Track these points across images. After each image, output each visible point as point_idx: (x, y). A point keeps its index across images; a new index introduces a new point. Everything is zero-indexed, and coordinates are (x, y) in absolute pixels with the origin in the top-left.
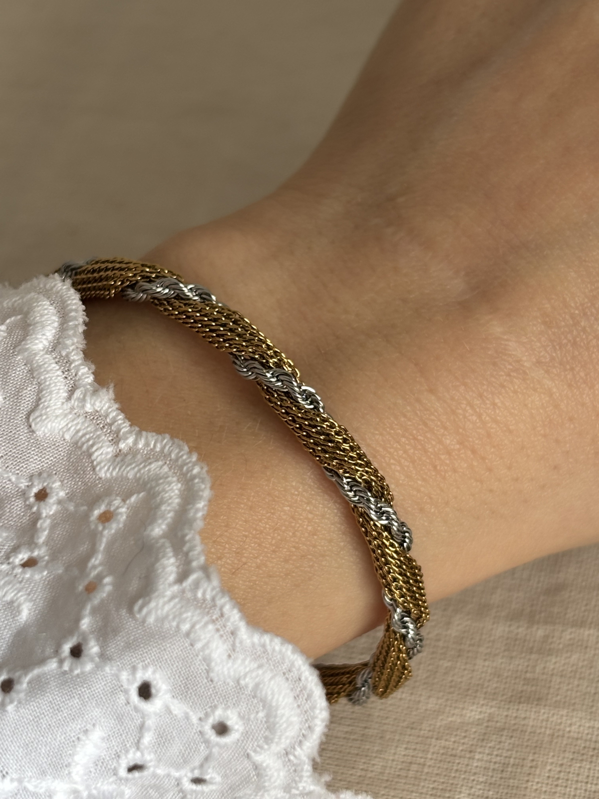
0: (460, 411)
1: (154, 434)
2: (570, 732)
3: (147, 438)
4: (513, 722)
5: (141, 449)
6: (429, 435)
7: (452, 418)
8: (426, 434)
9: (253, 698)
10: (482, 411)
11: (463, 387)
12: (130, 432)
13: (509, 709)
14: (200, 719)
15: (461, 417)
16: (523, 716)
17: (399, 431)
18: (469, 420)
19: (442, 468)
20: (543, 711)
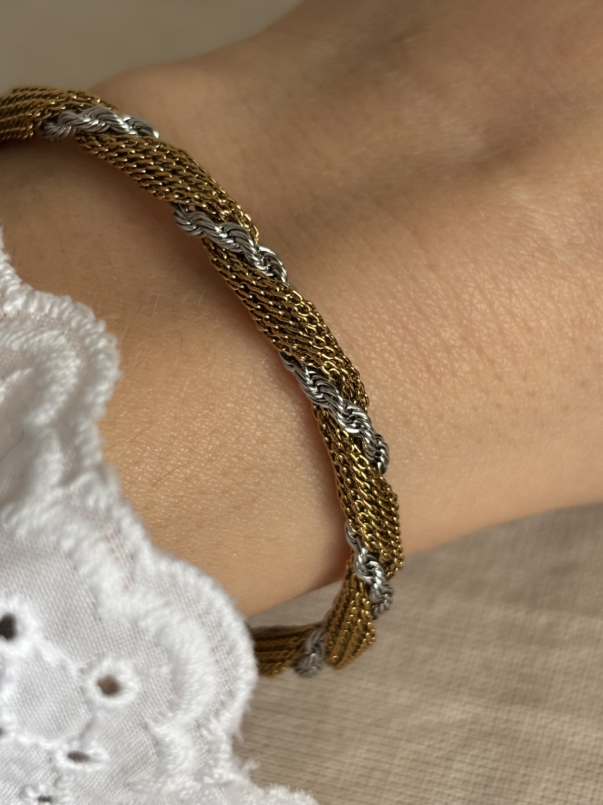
0: (466, 296)
1: (51, 295)
2: (572, 742)
3: (41, 302)
4: (502, 726)
5: (33, 314)
6: (423, 325)
7: (455, 305)
8: (420, 323)
9: (156, 646)
10: (494, 299)
11: (472, 265)
12: (20, 291)
13: (498, 710)
14: (82, 671)
15: (467, 304)
16: (515, 719)
17: (385, 316)
18: (477, 309)
19: (438, 369)
20: (540, 715)
